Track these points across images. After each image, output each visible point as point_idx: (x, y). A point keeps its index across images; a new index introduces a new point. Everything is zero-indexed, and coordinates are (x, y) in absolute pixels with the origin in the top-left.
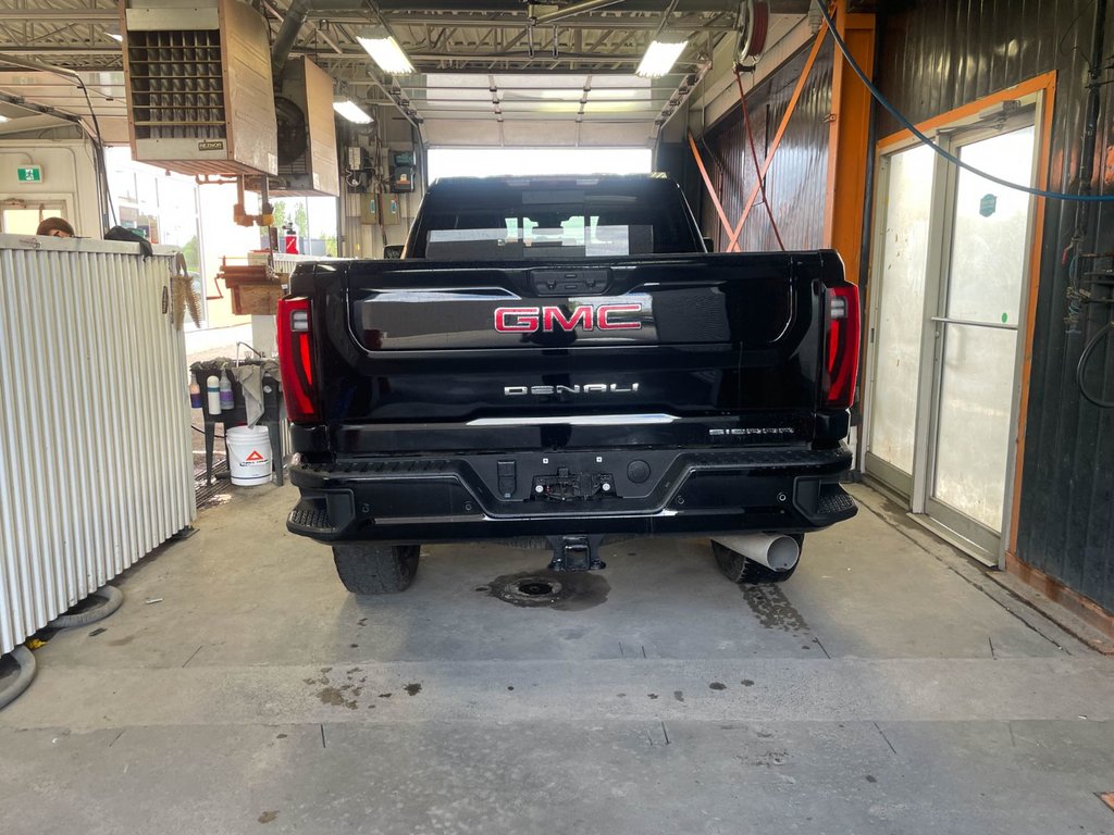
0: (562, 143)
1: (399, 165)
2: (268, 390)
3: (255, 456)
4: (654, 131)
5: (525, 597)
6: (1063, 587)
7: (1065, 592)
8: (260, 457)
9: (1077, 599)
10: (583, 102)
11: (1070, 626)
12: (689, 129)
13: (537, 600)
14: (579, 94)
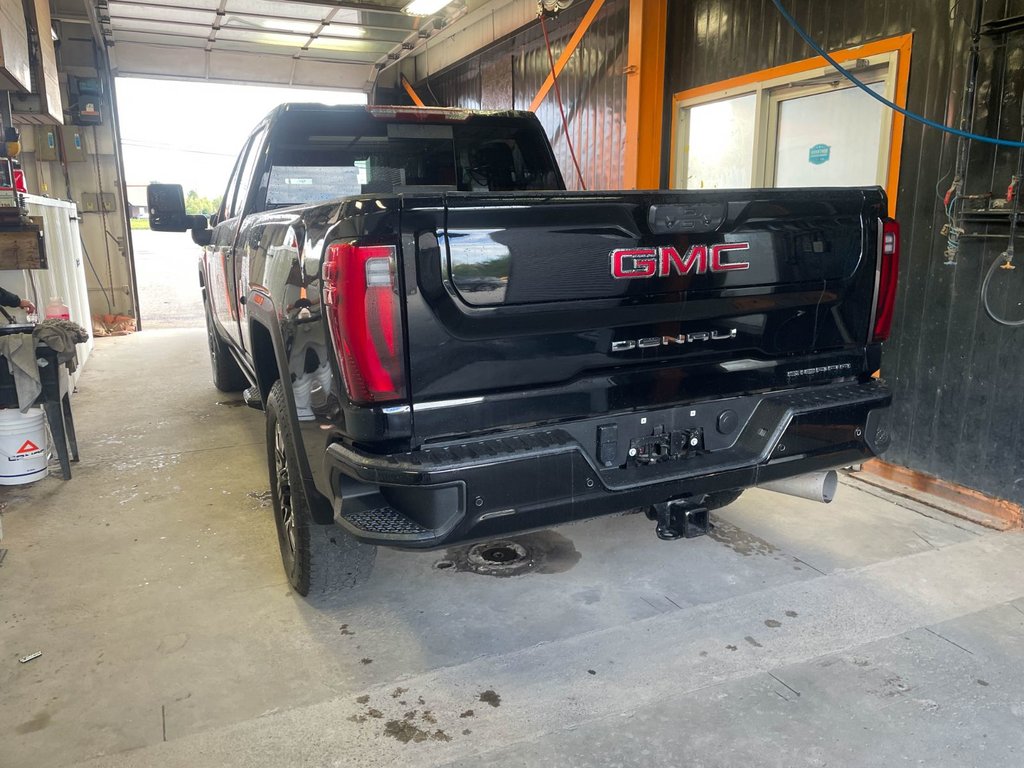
0: (276, 80)
1: (82, 93)
2: (44, 363)
3: (29, 447)
4: (372, 74)
5: (497, 566)
6: (935, 479)
7: (937, 483)
8: (35, 448)
9: (953, 488)
10: (313, 36)
11: (956, 511)
12: (402, 75)
13: (514, 566)
14: (312, 28)
